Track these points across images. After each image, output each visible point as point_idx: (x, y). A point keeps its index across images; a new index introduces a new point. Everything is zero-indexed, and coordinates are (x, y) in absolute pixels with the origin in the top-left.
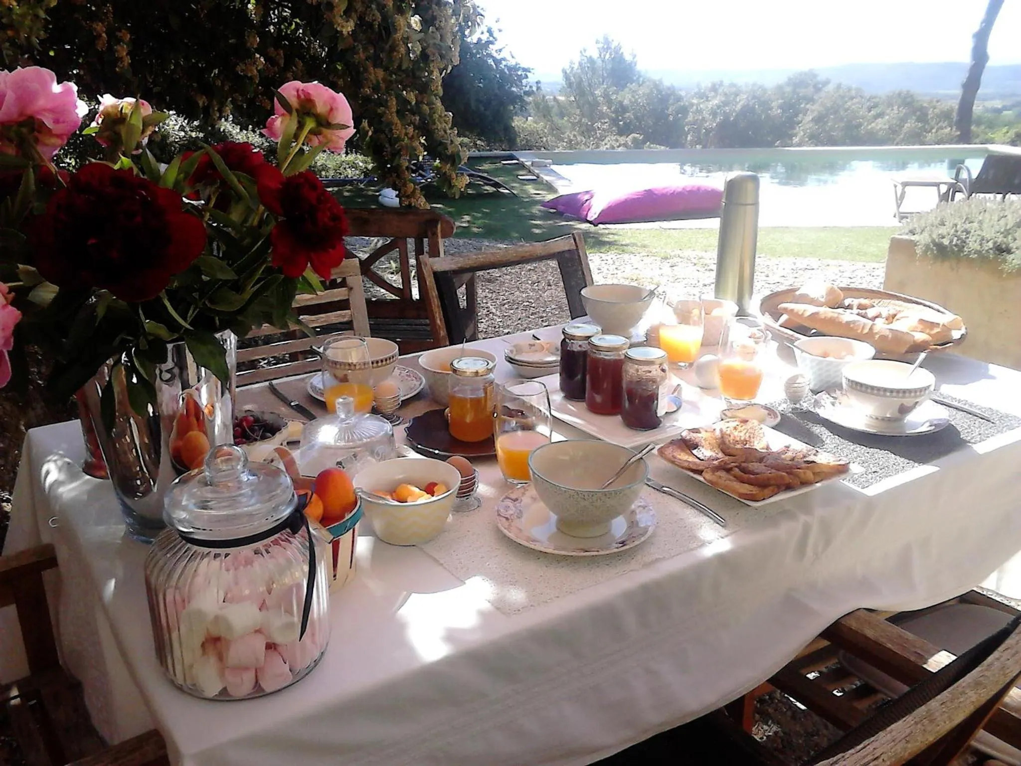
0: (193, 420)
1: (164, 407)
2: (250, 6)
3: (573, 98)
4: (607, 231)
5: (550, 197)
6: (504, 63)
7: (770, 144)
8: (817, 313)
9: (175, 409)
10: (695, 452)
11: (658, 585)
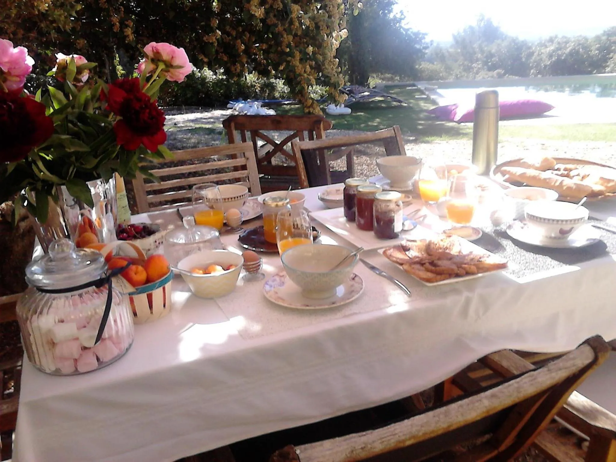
0: (87, 227)
1: (70, 221)
2: (214, 4)
3: (459, 51)
4: (466, 127)
5: (432, 107)
6: (411, 30)
7: (590, 73)
8: (524, 173)
9: (77, 221)
10: (407, 253)
11: (351, 327)
